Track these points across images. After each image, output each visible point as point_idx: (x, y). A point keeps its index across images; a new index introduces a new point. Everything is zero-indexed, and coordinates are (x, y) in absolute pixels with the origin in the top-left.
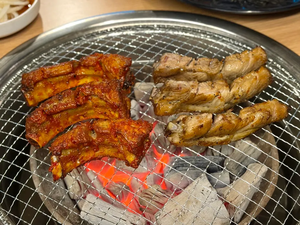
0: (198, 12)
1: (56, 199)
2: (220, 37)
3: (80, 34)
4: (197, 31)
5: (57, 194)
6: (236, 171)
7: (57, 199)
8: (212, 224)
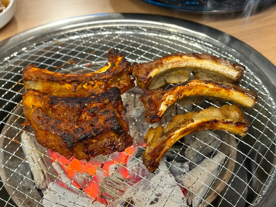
0: (165, 14)
1: (21, 189)
2: (184, 36)
3: (53, 35)
4: (162, 31)
5: (24, 184)
6: (195, 159)
7: (23, 189)
8: (164, 206)
